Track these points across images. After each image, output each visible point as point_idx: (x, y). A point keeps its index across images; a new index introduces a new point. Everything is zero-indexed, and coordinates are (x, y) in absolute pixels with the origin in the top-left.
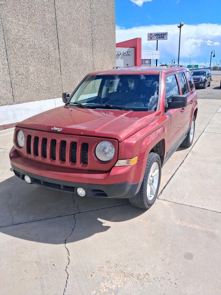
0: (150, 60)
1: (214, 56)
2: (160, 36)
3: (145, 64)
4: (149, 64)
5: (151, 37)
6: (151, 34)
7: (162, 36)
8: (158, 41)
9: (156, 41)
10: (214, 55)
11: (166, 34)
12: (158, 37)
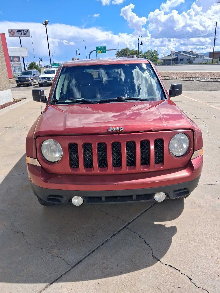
0: (18, 58)
1: (79, 55)
2: (22, 33)
3: (14, 61)
4: (18, 61)
5: (12, 33)
6: (12, 30)
7: (25, 33)
8: (21, 37)
9: (19, 37)
10: (79, 53)
11: (28, 31)
12: (20, 34)
